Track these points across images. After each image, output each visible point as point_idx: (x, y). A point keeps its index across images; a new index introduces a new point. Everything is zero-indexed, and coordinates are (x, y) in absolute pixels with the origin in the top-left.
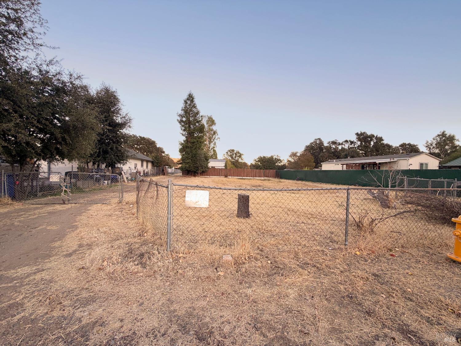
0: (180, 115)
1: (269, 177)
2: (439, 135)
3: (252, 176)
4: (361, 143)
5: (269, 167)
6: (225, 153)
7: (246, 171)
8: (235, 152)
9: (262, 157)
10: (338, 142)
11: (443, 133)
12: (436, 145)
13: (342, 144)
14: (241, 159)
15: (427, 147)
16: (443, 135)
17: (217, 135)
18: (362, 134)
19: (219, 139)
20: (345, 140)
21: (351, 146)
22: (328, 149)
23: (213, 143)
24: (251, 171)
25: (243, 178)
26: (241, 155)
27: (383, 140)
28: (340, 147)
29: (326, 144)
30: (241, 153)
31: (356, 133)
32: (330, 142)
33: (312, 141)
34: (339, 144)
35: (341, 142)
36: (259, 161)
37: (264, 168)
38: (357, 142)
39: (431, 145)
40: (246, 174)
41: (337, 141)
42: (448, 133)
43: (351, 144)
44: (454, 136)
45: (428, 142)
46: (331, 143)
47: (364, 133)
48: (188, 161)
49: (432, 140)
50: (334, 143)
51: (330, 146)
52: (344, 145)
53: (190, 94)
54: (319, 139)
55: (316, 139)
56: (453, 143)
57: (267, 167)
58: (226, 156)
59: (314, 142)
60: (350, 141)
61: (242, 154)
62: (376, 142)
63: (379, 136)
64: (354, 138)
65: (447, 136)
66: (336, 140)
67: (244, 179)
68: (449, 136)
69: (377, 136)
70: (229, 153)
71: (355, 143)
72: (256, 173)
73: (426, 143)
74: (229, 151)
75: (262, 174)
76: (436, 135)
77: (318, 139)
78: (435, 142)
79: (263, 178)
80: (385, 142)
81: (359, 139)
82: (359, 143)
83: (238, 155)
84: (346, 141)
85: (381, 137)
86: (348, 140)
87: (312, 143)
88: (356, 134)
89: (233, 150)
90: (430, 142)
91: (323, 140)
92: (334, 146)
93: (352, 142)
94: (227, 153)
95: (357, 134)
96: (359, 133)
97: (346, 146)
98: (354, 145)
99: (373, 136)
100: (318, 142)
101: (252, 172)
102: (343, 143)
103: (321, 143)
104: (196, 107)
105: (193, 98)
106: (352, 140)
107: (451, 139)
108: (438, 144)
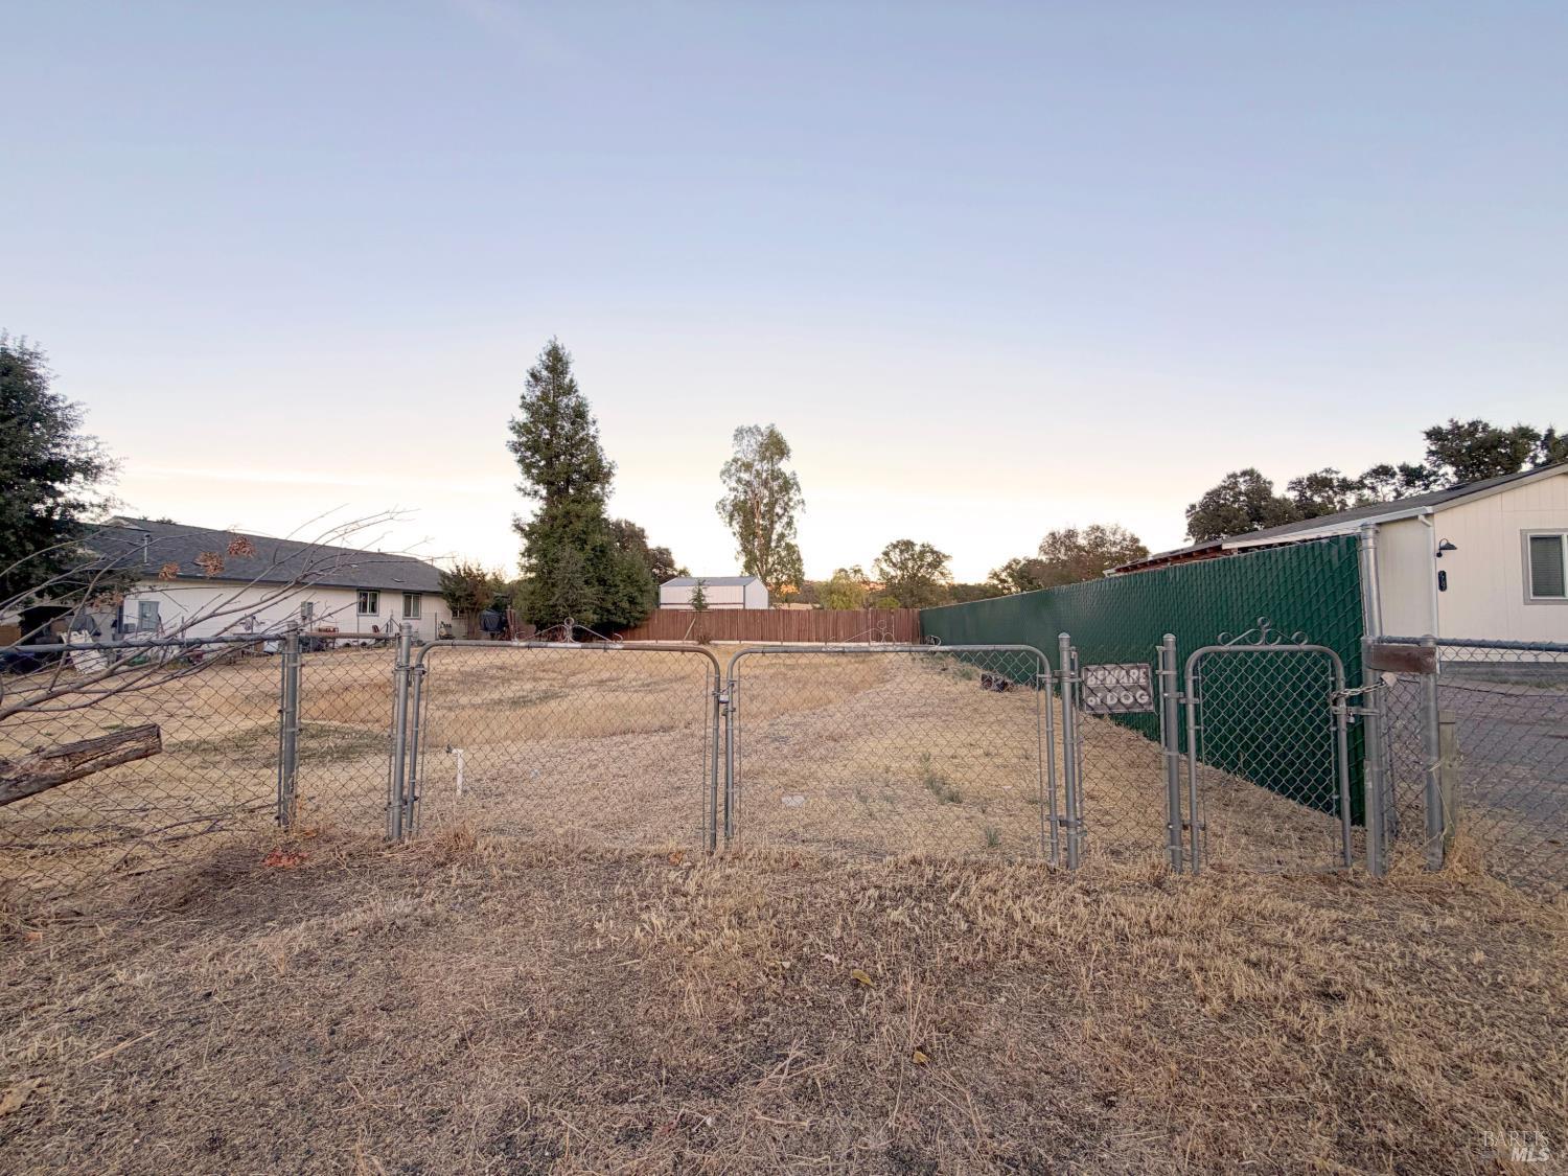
0: (518, 427)
1: (888, 640)
6: (881, 556)
8: (917, 549)
10: (1341, 476)
14: (942, 573)
17: (799, 490)
18: (1461, 431)
19: (800, 507)
20: (1373, 467)
22: (1292, 510)
23: (785, 520)
26: (939, 557)
28: (1351, 500)
29: (1280, 495)
30: (940, 552)
31: (1428, 427)
32: (1300, 482)
33: (1216, 485)
34: (1347, 488)
35: (1353, 477)
38: (1440, 470)
41: (1334, 476)
43: (1409, 483)
46: (1309, 486)
47: (1474, 424)
50: (1320, 483)
51: (1304, 499)
52: (1373, 489)
53: (554, 349)
54: (1250, 473)
55: (1234, 476)
58: (884, 566)
59: (1226, 487)
61: (944, 556)
64: (1422, 455)
66: (1327, 471)
69: (1551, 432)
70: (895, 556)
71: (1432, 473)
74: (895, 546)
77: (1244, 474)
81: (1445, 457)
83: (929, 558)
84: (1383, 472)
86: (1395, 463)
87: (1216, 492)
88: (1430, 435)
89: (909, 545)
91: (1266, 475)
93: (1412, 475)
94: (886, 554)
95: (1434, 435)
96: (1446, 426)
97: (1384, 493)
98: (1427, 487)
100: (1243, 487)
102: (1367, 482)
103: (1260, 489)
105: (565, 363)
106: (1414, 464)
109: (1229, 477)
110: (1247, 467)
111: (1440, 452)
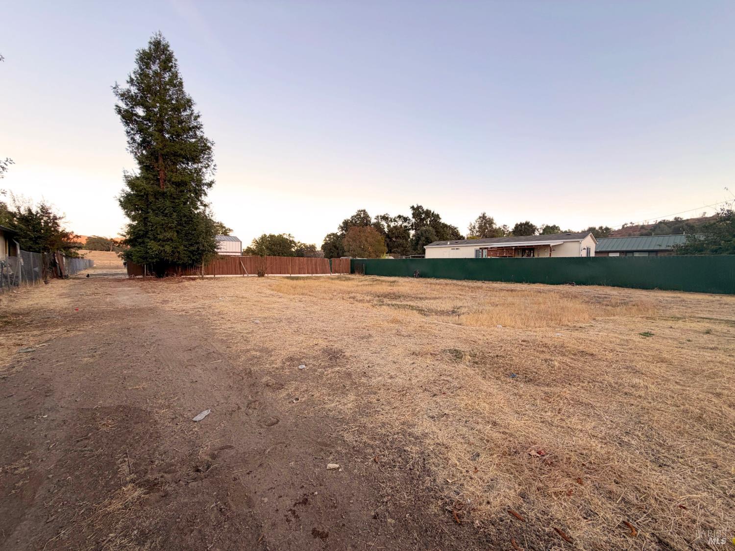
0: (125, 96)
1: (340, 273)
2: (480, 217)
3: (310, 271)
4: (416, 220)
7: (297, 261)
9: (268, 236)
10: (390, 217)
11: (484, 215)
13: (395, 221)
15: (470, 230)
16: (483, 217)
18: (419, 207)
20: (397, 215)
21: (405, 224)
22: (377, 226)
24: (308, 260)
25: (292, 275)
27: (440, 218)
28: (392, 225)
29: (373, 221)
32: (378, 217)
33: (355, 214)
34: (391, 221)
35: (393, 218)
36: (262, 243)
38: (412, 219)
39: (474, 228)
40: (297, 268)
41: (388, 216)
42: (488, 215)
43: (405, 222)
44: (492, 219)
45: (471, 224)
46: (381, 218)
48: (168, 235)
49: (475, 222)
50: (385, 218)
51: (380, 223)
53: (159, 42)
54: (364, 211)
55: (359, 211)
56: (491, 227)
59: (357, 215)
60: (403, 216)
62: (433, 220)
63: (436, 213)
64: (409, 214)
65: (487, 218)
66: (387, 214)
67: (297, 278)
71: (409, 220)
72: (316, 265)
73: (469, 225)
75: (328, 267)
76: (478, 217)
77: (362, 211)
78: (477, 226)
79: (329, 275)
80: (442, 221)
81: (414, 215)
82: (414, 220)
84: (400, 217)
85: (438, 215)
86: (401, 215)
87: (355, 216)
88: (411, 208)
90: (473, 224)
91: (368, 213)
92: (384, 223)
93: (405, 219)
95: (413, 207)
96: (415, 206)
97: (400, 223)
98: (409, 223)
99: (430, 211)
100: (362, 216)
101: (309, 262)
102: (396, 219)
103: (366, 217)
104: (181, 84)
105: (169, 58)
106: (405, 216)
107: (490, 222)
108: (480, 227)
109: (358, 211)
110: (363, 209)
111: (413, 214)
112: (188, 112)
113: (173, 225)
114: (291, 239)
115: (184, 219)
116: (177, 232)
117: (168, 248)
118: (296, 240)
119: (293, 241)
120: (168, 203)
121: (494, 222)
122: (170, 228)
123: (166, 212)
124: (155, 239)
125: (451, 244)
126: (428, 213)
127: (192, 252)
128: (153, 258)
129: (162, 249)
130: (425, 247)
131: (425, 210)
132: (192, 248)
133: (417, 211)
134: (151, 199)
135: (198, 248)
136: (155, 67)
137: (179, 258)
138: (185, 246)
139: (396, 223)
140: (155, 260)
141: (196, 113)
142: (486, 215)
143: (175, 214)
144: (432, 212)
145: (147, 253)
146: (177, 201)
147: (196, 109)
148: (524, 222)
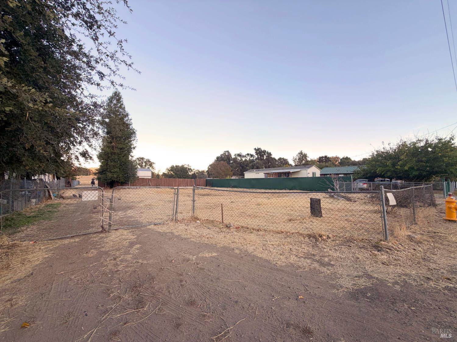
1: (200, 186)
2: (299, 153)
3: (184, 185)
4: (258, 156)
5: (182, 176)
8: (145, 160)
9: (175, 166)
11: (301, 152)
12: (298, 159)
13: (245, 157)
14: (153, 168)
16: (301, 153)
18: (259, 149)
20: (247, 153)
21: (251, 159)
22: (235, 160)
26: (151, 163)
27: (271, 155)
28: (244, 159)
29: (233, 157)
30: (152, 162)
31: (254, 148)
32: (236, 155)
33: (223, 153)
34: (243, 157)
35: (244, 155)
36: (171, 170)
37: (178, 177)
38: (255, 155)
39: (296, 159)
42: (304, 152)
43: (251, 157)
44: (306, 154)
48: (116, 170)
50: (239, 155)
51: (237, 158)
53: (116, 92)
54: (228, 151)
55: (225, 151)
56: (306, 159)
57: (180, 176)
59: (224, 154)
60: (250, 154)
62: (268, 156)
63: (269, 151)
64: (253, 152)
65: (303, 154)
66: (240, 153)
68: (304, 154)
70: (138, 161)
71: (254, 156)
72: (187, 182)
73: (292, 158)
74: (138, 159)
76: (298, 153)
77: (227, 151)
78: (297, 158)
80: (273, 156)
81: (257, 154)
82: (257, 156)
83: (149, 163)
84: (248, 154)
85: (270, 153)
86: (249, 153)
87: (223, 155)
89: (143, 159)
90: (295, 157)
91: (230, 152)
92: (239, 158)
93: (252, 156)
95: (255, 149)
96: (257, 148)
97: (248, 158)
98: (253, 158)
99: (266, 151)
100: (227, 154)
101: (184, 181)
103: (229, 155)
104: (124, 108)
105: (120, 98)
106: (252, 154)
107: (305, 156)
108: (299, 159)
111: (256, 152)
112: (127, 118)
113: (118, 166)
114: (189, 167)
115: (123, 163)
116: (119, 169)
117: (115, 176)
118: (192, 168)
119: (190, 169)
120: (116, 157)
121: (308, 156)
122: (117, 167)
123: (115, 160)
124: (111, 172)
125: (256, 171)
126: (264, 152)
127: (125, 177)
128: (109, 180)
129: (113, 176)
130: (244, 172)
131: (263, 150)
132: (125, 175)
133: (259, 151)
134: (110, 155)
135: (128, 175)
136: (115, 102)
137: (119, 180)
138: (122, 175)
139: (246, 158)
140: (110, 181)
141: (130, 118)
142: (302, 152)
143: (119, 161)
144: (267, 151)
145: (107, 178)
146: (120, 156)
147: (130, 117)
148: (324, 155)
